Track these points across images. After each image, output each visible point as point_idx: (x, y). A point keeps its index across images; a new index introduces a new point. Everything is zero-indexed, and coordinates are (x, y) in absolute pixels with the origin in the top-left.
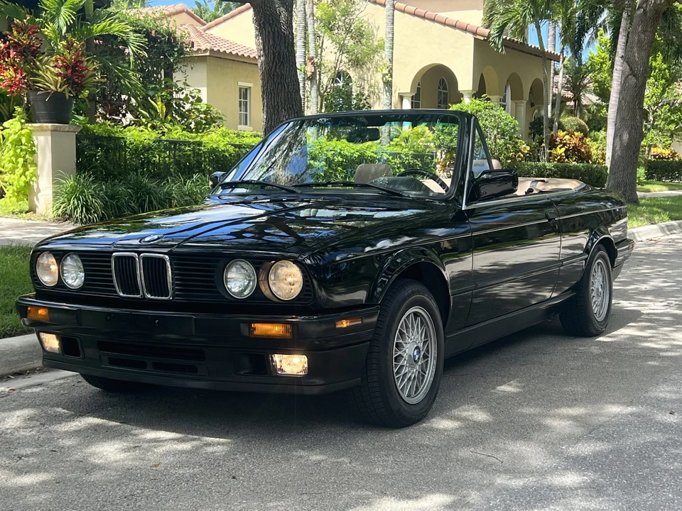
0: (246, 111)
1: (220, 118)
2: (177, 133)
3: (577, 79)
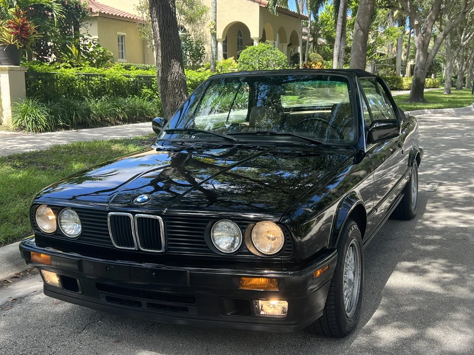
0: (123, 50)
2: (88, 69)
3: (315, 30)
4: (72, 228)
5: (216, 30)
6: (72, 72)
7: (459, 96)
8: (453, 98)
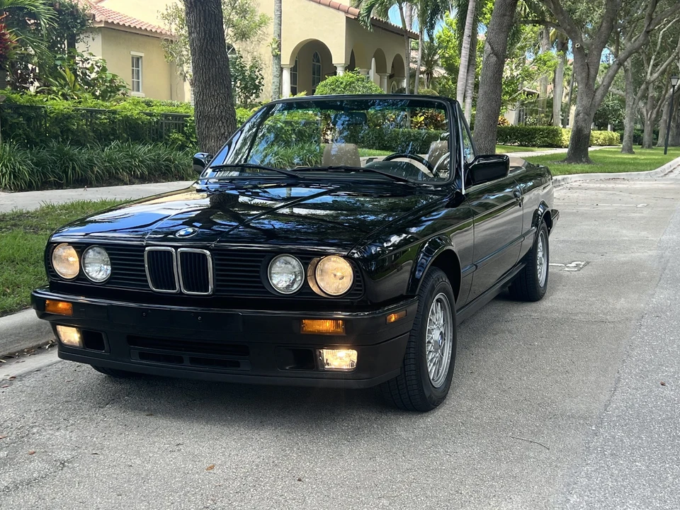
0: (138, 79)
1: (125, 87)
3: (429, 55)
4: (99, 270)
5: (280, 51)
6: (67, 106)
7: (643, 157)
8: (636, 159)
